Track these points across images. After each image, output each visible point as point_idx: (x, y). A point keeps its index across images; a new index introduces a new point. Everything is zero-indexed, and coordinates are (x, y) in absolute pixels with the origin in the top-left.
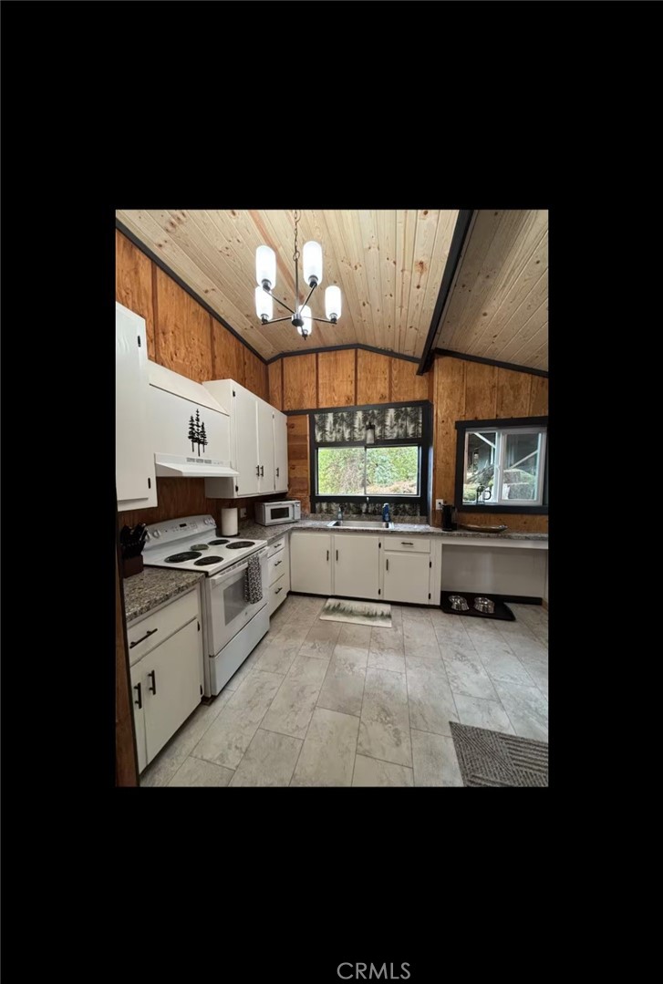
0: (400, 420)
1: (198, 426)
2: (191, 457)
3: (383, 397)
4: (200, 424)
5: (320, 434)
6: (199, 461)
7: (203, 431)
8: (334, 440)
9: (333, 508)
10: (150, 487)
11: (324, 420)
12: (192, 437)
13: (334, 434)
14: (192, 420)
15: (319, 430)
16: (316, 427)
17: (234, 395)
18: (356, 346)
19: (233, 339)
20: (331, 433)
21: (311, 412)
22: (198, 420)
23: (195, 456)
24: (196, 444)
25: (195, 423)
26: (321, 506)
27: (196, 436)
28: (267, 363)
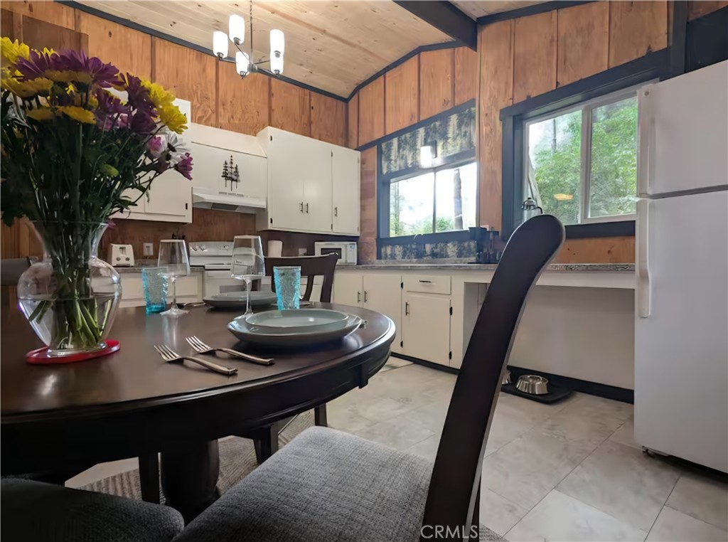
0: (463, 127)
1: (231, 168)
2: (223, 191)
3: (446, 102)
4: (234, 166)
5: (386, 164)
6: (230, 194)
7: (236, 171)
8: (397, 169)
9: (397, 253)
10: (187, 208)
11: (389, 147)
12: (225, 176)
13: (398, 162)
14: (226, 164)
15: (385, 160)
16: (383, 158)
17: (271, 139)
18: (419, 50)
19: (295, 89)
20: (396, 161)
21: (378, 143)
22: (232, 163)
23: (228, 190)
24: (229, 182)
25: (229, 165)
26: (386, 250)
27: (229, 175)
28: (346, 101)
